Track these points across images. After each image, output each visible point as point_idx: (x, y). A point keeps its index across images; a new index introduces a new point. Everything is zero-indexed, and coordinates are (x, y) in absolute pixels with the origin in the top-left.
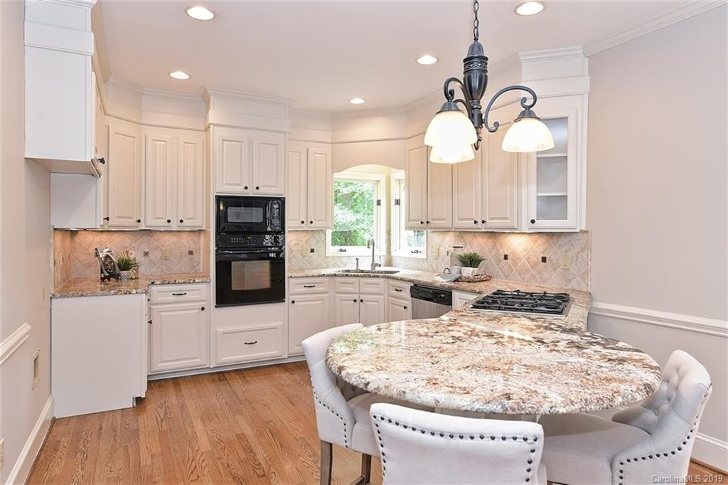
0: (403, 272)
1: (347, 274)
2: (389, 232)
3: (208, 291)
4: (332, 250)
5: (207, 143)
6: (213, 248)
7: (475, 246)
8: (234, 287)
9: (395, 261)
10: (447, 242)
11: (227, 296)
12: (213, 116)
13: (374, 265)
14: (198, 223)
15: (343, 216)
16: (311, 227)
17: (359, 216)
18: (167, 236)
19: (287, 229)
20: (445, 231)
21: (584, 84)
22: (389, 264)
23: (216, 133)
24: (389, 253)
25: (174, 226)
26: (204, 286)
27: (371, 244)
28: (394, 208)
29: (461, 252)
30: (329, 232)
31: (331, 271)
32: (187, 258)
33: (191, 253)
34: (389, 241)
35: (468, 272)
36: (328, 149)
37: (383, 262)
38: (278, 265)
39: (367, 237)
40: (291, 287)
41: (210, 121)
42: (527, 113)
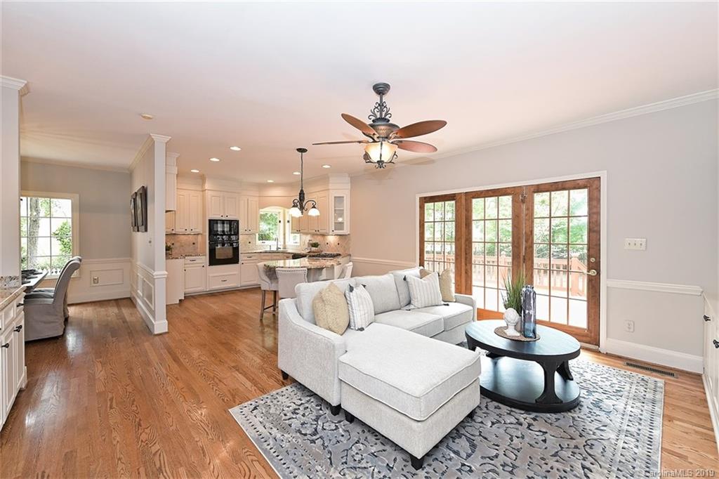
0: (290, 251)
1: (266, 252)
2: (284, 234)
3: (205, 259)
4: (259, 242)
5: (204, 198)
6: (208, 241)
7: (317, 240)
8: (217, 257)
9: (287, 247)
10: (307, 238)
11: (214, 261)
12: (207, 186)
13: (278, 248)
14: (199, 230)
15: (264, 227)
16: (250, 232)
17: (270, 226)
18: (183, 236)
19: (240, 233)
20: (307, 234)
21: (349, 186)
22: (285, 248)
23: (209, 194)
24: (285, 243)
25: (188, 232)
26: (204, 257)
27: (276, 240)
28: (287, 224)
29: (311, 242)
30: (257, 235)
31: (261, 251)
32: (192, 246)
33: (194, 244)
34: (284, 238)
35: (314, 249)
36: (257, 199)
37: (281, 247)
38: (236, 250)
39: (274, 237)
40: (241, 257)
41: (206, 188)
42: (314, 207)
